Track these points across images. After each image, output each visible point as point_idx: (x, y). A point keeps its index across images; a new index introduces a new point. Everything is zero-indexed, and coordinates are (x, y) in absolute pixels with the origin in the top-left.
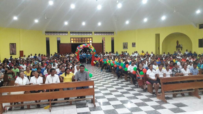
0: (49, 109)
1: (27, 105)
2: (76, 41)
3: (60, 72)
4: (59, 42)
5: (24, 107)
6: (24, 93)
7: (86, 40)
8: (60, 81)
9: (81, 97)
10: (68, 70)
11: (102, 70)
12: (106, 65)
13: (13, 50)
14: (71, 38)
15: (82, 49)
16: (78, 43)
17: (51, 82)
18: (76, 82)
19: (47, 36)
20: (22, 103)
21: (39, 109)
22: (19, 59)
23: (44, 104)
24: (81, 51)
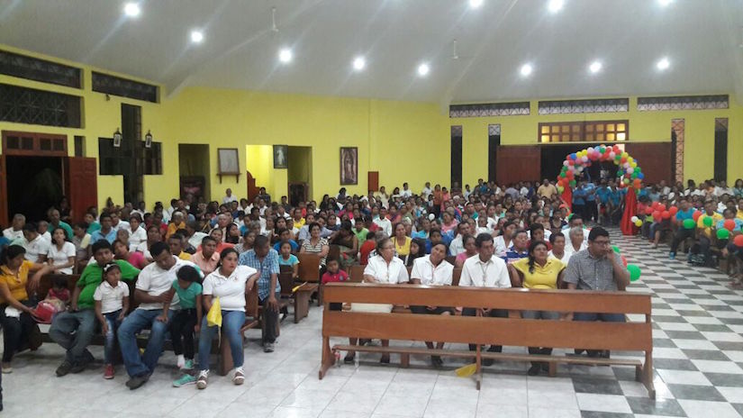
0: (474, 380)
1: (402, 353)
2: (560, 135)
3: (509, 251)
4: (494, 141)
5: (391, 358)
6: (392, 312)
7: (601, 133)
8: (509, 282)
9: (593, 354)
10: (539, 249)
11: (675, 255)
12: (692, 233)
13: (350, 169)
14: (541, 125)
15: (585, 166)
16: (566, 142)
17: (479, 283)
18: (571, 290)
19: (457, 122)
20: (385, 343)
21: (436, 372)
22: (367, 199)
23: (453, 359)
24: (578, 174)
